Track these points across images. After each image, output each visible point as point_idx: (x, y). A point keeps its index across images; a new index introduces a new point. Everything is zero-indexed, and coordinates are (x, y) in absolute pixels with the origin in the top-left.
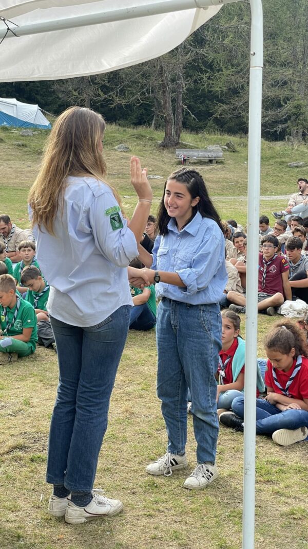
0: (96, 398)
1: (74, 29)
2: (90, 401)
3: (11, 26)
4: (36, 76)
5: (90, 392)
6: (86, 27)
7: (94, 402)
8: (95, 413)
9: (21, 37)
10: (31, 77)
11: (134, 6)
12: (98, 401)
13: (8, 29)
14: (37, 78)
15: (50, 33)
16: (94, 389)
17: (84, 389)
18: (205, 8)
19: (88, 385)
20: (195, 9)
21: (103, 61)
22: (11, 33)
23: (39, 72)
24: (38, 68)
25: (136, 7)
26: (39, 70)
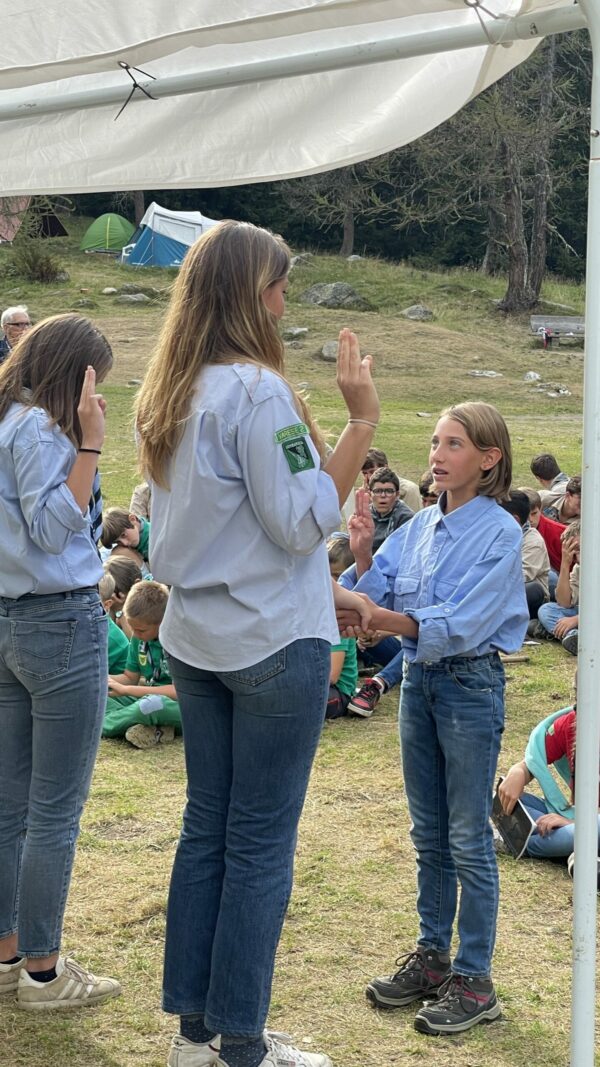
0: (260, 836)
1: (259, 84)
2: (250, 842)
3: (141, 79)
4: (177, 180)
5: (249, 822)
6: (280, 80)
7: (257, 844)
8: (258, 866)
9: (160, 99)
10: (169, 181)
11: (372, 40)
12: (264, 841)
13: (136, 85)
14: (178, 184)
15: (214, 91)
16: (258, 815)
17: (238, 817)
18: (506, 45)
19: (244, 808)
20: (485, 48)
21: (304, 151)
22: (141, 93)
23: (184, 173)
24: (183, 164)
25: (375, 43)
26: (183, 169)
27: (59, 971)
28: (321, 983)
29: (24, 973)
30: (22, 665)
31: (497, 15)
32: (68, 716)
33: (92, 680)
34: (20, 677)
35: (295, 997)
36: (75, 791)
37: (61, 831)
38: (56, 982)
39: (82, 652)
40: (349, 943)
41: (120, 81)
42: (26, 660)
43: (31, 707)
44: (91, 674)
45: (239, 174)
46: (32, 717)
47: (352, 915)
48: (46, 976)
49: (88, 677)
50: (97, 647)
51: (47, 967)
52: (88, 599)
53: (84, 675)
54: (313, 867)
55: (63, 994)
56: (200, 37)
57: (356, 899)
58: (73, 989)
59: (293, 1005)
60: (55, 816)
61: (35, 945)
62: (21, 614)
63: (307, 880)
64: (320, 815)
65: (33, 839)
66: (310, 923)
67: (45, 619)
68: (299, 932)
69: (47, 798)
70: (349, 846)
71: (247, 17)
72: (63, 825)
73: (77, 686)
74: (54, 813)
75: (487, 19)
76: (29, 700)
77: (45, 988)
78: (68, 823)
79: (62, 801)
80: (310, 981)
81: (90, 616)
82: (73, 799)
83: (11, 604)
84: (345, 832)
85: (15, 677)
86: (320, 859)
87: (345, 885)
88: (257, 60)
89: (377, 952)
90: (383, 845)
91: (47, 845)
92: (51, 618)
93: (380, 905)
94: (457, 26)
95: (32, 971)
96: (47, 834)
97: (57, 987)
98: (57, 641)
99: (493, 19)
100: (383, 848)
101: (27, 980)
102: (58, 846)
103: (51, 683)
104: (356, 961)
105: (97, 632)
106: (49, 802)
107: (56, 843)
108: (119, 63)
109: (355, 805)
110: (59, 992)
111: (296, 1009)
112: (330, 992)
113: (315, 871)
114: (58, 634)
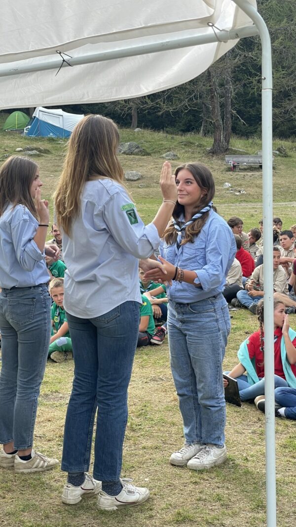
1: (118, 59)
3: (66, 58)
4: (85, 100)
6: (128, 58)
9: (74, 66)
10: (82, 100)
11: (168, 40)
13: (64, 61)
14: (86, 101)
15: (98, 63)
18: (225, 42)
20: (217, 43)
21: (142, 86)
22: (66, 64)
23: (88, 96)
24: (88, 93)
25: (169, 42)
26: (88, 95)
27: (33, 455)
28: (151, 457)
29: (17, 457)
30: (12, 319)
31: (221, 29)
32: (32, 341)
33: (44, 325)
34: (11, 324)
35: (140, 463)
36: (37, 375)
37: (31, 393)
38: (31, 461)
39: (39, 312)
40: (161, 440)
41: (57, 59)
42: (14, 316)
43: (17, 338)
44: (43, 323)
45: (113, 96)
46: (18, 342)
47: (162, 429)
48: (27, 458)
49: (41, 324)
50: (45, 310)
51: (27, 454)
52: (41, 289)
53: (39, 323)
54: (142, 410)
55: (34, 466)
56: (93, 40)
57: (162, 422)
58: (39, 463)
59: (139, 466)
60: (28, 386)
61: (21, 444)
62: (12, 296)
63: (140, 415)
64: (143, 388)
65: (19, 397)
66: (143, 433)
67: (22, 298)
68: (139, 437)
69: (25, 379)
70: (157, 400)
71: (114, 31)
72: (32, 391)
73: (36, 328)
74: (28, 385)
75: (217, 31)
76: (17, 334)
77: (27, 463)
78: (34, 390)
79: (31, 379)
80: (145, 456)
81: (42, 297)
82: (36, 379)
83: (8, 292)
84: (155, 395)
85: (10, 324)
86: (145, 406)
87: (157, 416)
88: (117, 49)
89: (175, 443)
90: (173, 399)
91: (25, 399)
92: (25, 297)
93: (174, 424)
94: (204, 34)
95: (20, 456)
96: (24, 394)
97: (32, 463)
98: (27, 308)
99: (219, 31)
100: (173, 401)
101: (18, 460)
102: (29, 400)
103: (26, 326)
104: (165, 447)
105: (45, 304)
106: (25, 380)
107: (29, 398)
108: (57, 51)
109: (158, 383)
110: (33, 465)
111: (140, 468)
112: (155, 460)
113: (143, 411)
114: (27, 304)
